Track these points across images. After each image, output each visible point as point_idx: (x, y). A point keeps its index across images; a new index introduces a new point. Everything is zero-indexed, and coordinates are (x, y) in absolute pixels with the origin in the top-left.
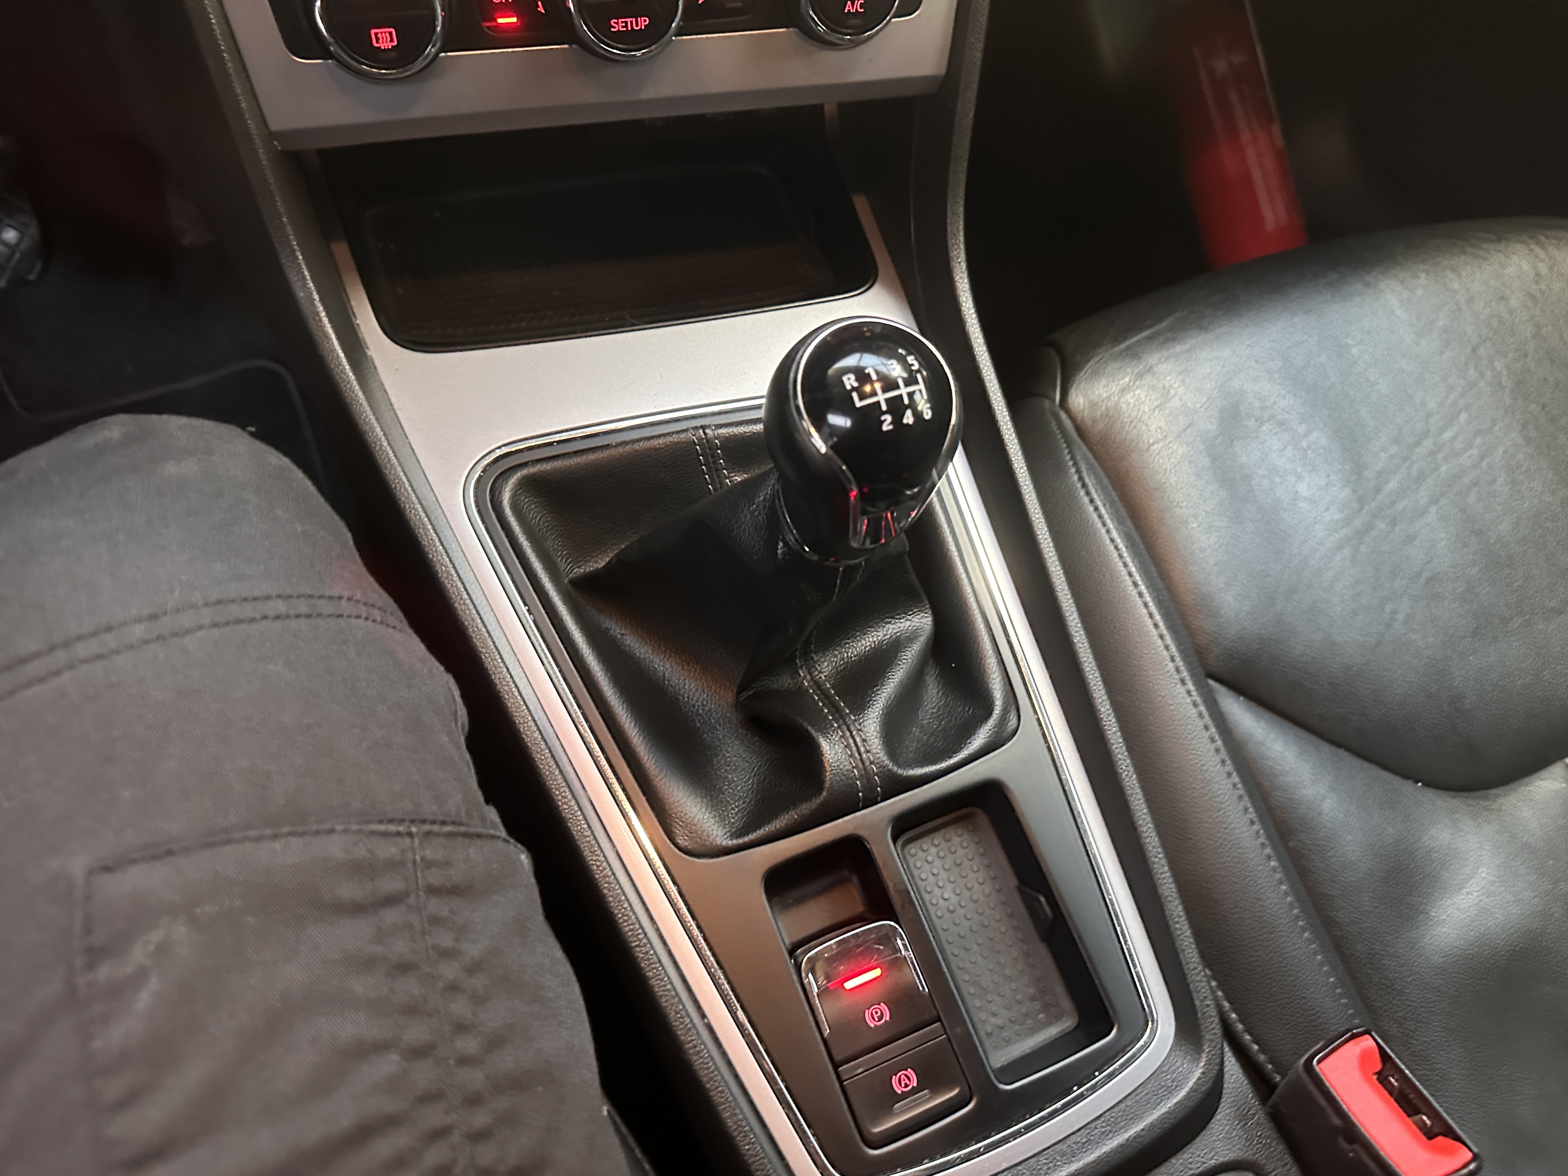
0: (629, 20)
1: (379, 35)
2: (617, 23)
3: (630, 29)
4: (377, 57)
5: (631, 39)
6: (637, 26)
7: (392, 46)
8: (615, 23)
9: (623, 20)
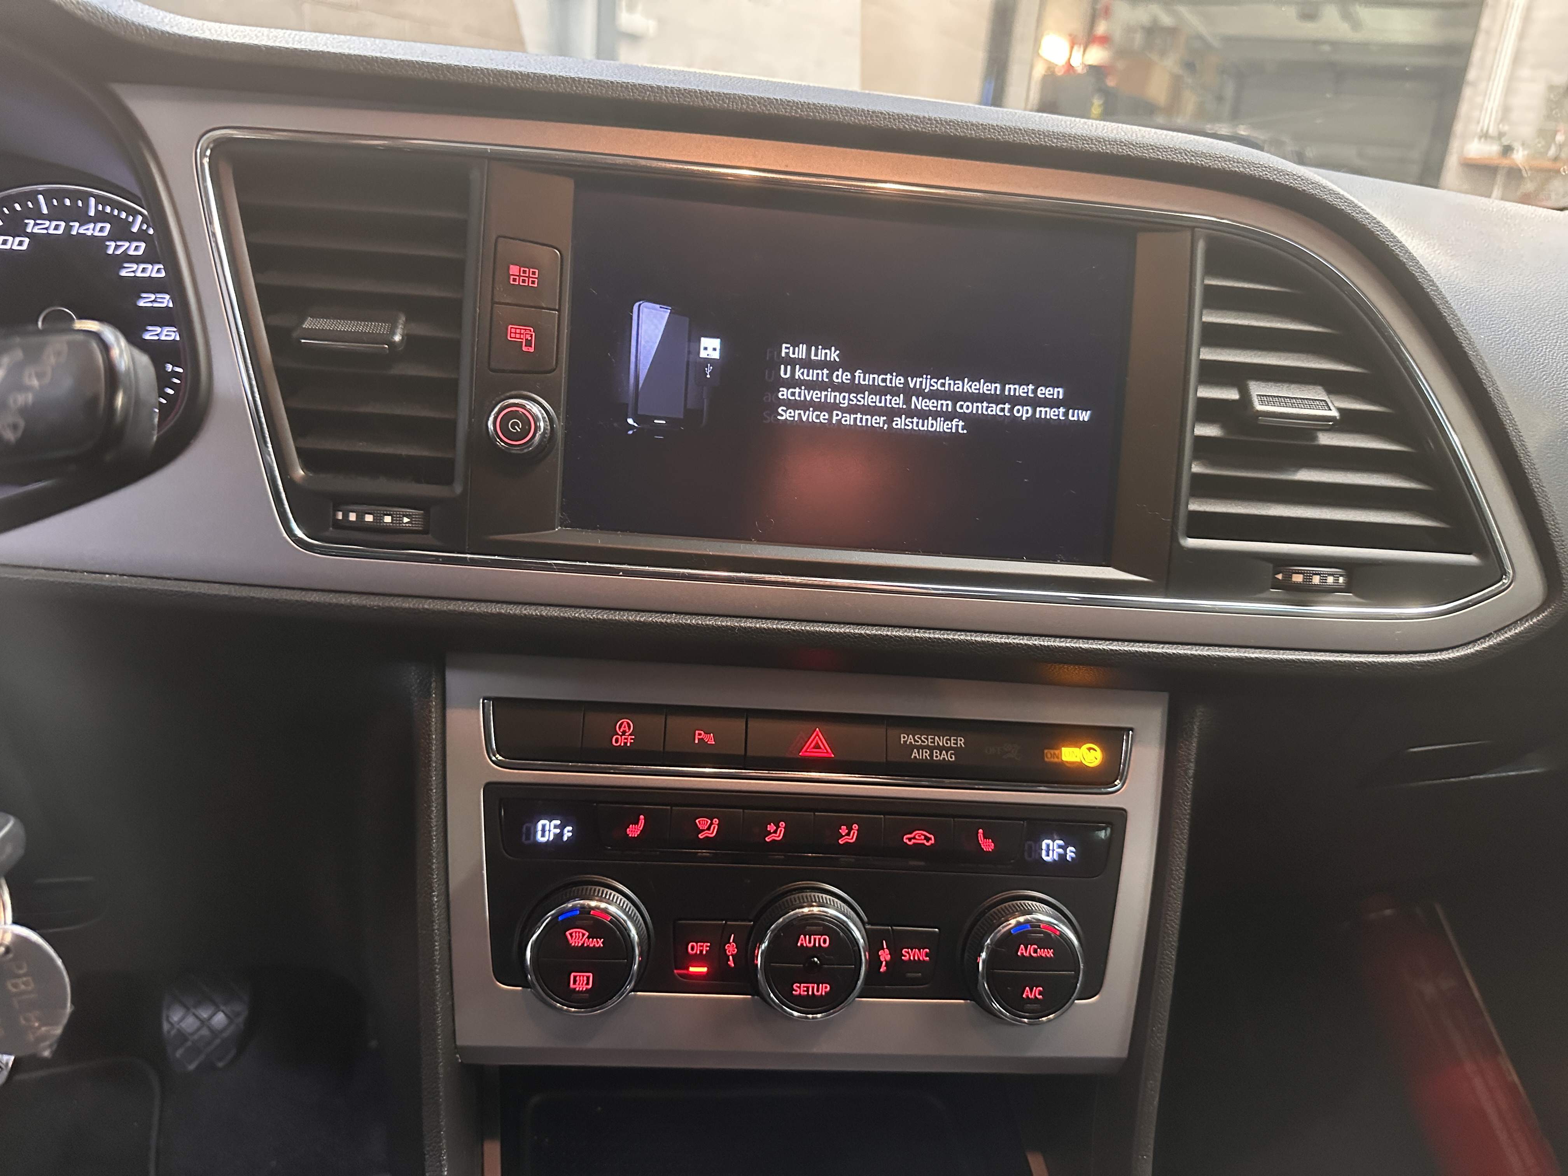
0: (811, 985)
1: (578, 978)
2: (799, 987)
3: (810, 993)
4: (571, 998)
5: (809, 1004)
6: (818, 991)
7: (586, 989)
8: (797, 986)
9: (805, 985)
